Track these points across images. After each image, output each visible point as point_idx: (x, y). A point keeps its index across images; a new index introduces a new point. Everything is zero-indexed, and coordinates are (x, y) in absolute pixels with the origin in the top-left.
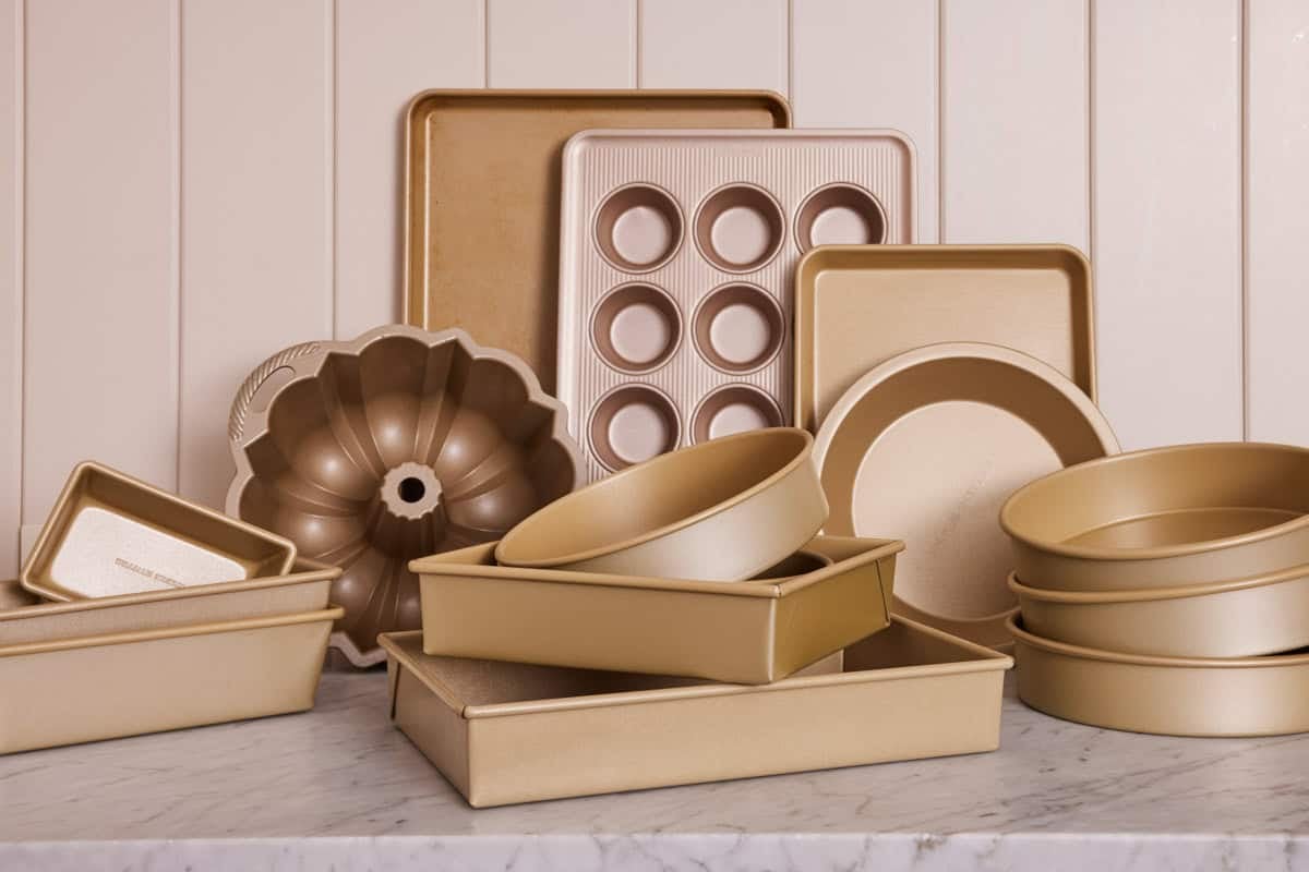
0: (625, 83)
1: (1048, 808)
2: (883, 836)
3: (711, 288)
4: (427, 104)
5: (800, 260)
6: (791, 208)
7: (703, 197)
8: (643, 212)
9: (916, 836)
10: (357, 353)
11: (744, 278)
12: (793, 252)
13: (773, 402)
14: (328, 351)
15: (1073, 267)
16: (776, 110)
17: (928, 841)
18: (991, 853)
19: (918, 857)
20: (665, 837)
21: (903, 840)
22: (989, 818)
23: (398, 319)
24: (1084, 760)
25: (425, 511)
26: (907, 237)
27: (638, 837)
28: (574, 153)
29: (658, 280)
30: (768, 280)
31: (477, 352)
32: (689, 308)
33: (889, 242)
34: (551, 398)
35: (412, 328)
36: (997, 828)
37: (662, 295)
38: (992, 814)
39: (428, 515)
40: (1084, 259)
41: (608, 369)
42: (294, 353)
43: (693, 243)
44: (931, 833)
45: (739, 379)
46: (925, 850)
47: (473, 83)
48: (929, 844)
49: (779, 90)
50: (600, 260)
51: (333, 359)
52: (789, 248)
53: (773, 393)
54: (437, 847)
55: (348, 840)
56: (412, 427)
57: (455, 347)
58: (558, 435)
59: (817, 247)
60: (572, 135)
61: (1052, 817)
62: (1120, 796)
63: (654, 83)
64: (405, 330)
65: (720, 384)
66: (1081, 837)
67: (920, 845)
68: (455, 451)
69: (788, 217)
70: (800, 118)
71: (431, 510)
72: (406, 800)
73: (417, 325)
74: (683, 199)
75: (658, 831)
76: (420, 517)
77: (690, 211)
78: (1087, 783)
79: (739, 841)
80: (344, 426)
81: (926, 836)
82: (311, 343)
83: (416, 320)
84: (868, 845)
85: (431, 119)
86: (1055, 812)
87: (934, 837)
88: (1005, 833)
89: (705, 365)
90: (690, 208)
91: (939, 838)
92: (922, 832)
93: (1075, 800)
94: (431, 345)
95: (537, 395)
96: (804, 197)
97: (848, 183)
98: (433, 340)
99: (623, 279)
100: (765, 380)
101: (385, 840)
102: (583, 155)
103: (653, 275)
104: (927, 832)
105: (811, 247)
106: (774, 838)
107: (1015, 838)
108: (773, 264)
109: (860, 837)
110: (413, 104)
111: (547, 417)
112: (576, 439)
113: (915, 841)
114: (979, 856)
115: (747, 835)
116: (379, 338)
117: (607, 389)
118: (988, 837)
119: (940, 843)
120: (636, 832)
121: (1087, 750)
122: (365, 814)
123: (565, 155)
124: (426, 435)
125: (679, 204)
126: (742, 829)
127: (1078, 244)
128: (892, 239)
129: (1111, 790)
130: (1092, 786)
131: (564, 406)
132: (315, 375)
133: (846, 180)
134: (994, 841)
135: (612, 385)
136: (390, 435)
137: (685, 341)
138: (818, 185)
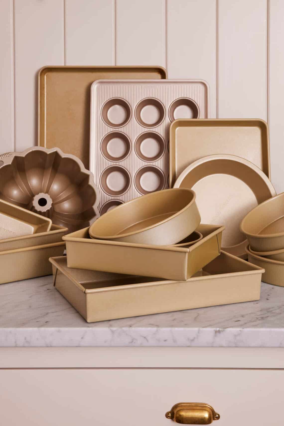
0: (111, 64)
1: (257, 318)
2: (204, 329)
3: (141, 133)
4: (45, 71)
5: (171, 124)
6: (167, 105)
7: (138, 102)
8: (117, 107)
9: (215, 329)
10: (24, 156)
11: (152, 130)
12: (168, 121)
13: (161, 171)
14: (14, 155)
15: (263, 126)
16: (162, 73)
17: (219, 330)
18: (239, 335)
19: (215, 336)
20: (133, 329)
21: (210, 330)
22: (239, 322)
23: (36, 144)
24: (268, 299)
25: (47, 209)
26: (206, 116)
27: (124, 329)
28: (94, 88)
29: (123, 130)
30: (160, 130)
31: (64, 155)
32: (133, 140)
33: (200, 118)
34: (88, 170)
35: (41, 147)
36: (241, 326)
37: (124, 136)
38: (239, 321)
39: (48, 211)
40: (265, 123)
41: (106, 160)
42: (3, 156)
43: (134, 117)
44: (219, 328)
45: (150, 164)
46: (217, 334)
47: (61, 64)
48: (219, 332)
49: (162, 65)
50: (104, 124)
51: (16, 158)
52: (167, 120)
53: (161, 168)
54: (59, 331)
55: (30, 329)
56: (41, 179)
57: (56, 153)
58: (90, 183)
59: (176, 120)
60: (94, 81)
61: (258, 322)
62: (280, 314)
63: (121, 64)
64: (39, 148)
65: (143, 165)
66: (268, 329)
67: (216, 332)
68: (55, 187)
69: (166, 109)
70: (170, 75)
71: (49, 209)
72: (47, 314)
73: (42, 146)
74: (131, 103)
75: (131, 326)
76: (45, 211)
77: (133, 107)
78: (269, 308)
79: (157, 330)
80: (19, 179)
81: (218, 329)
82: (9, 153)
83: (42, 145)
84: (199, 332)
85: (46, 76)
86: (259, 320)
87: (221, 329)
88: (243, 328)
89: (139, 159)
90: (133, 106)
91: (222, 330)
92: (217, 327)
93: (267, 315)
94: (48, 153)
95: (83, 169)
96: (171, 102)
97: (186, 98)
98: (49, 151)
99: (111, 130)
100: (159, 164)
101: (42, 329)
102: (98, 88)
103: (121, 129)
104: (218, 328)
105: (174, 120)
106: (169, 329)
107: (247, 330)
108: (161, 125)
109: (196, 329)
110: (41, 71)
111: (87, 177)
112: (96, 184)
113: (214, 330)
114: (235, 336)
115: (160, 328)
116: (31, 151)
117: (106, 167)
118: (238, 329)
119: (222, 331)
120: (123, 327)
121: (268, 295)
122: (35, 319)
123: (91, 88)
124: (46, 182)
125: (130, 105)
126: (158, 326)
127: (263, 118)
128: (201, 117)
129: (278, 311)
130: (271, 310)
131: (92, 173)
132: (10, 164)
133: (186, 97)
134: (240, 331)
135: (108, 166)
136: (34, 182)
137: (132, 150)
138: (176, 98)
